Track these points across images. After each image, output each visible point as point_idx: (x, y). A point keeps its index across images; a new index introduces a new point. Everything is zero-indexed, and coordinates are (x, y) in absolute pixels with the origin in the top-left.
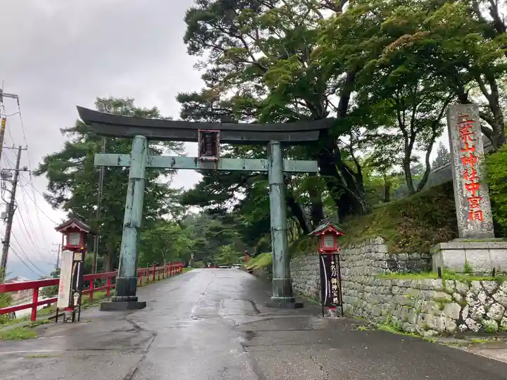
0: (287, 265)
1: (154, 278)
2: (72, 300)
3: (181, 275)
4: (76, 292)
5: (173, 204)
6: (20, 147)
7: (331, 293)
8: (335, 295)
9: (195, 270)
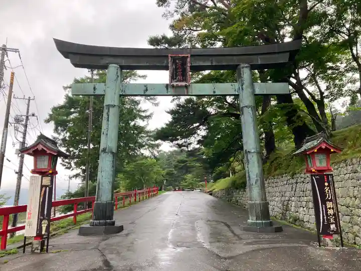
0: (263, 187)
1: (135, 200)
2: (39, 229)
3: (156, 197)
4: (44, 219)
5: (149, 141)
6: (29, 98)
7: (327, 219)
8: (332, 221)
9: (167, 193)
